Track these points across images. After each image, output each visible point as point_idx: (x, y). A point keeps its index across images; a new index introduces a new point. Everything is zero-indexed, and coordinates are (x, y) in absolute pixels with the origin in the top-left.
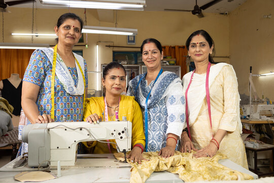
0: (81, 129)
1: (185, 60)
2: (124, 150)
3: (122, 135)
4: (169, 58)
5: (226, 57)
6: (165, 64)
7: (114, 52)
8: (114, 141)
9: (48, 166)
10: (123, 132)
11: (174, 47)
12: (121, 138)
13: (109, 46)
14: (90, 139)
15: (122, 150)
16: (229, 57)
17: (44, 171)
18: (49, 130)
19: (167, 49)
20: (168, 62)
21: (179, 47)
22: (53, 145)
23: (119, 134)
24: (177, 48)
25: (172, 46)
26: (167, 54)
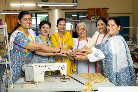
0: (46, 67)
1: (106, 16)
2: (64, 74)
3: (63, 68)
4: (96, 16)
5: (130, 13)
6: (94, 19)
7: (66, 13)
8: (59, 71)
9: (33, 81)
10: (63, 67)
11: (100, 9)
12: (62, 69)
13: (63, 10)
14: (49, 70)
15: (63, 75)
16: (132, 13)
17: (32, 83)
18: (33, 67)
19: (96, 10)
20: (96, 18)
21: (103, 9)
22: (35, 73)
23: (62, 68)
24: (101, 9)
25: (98, 8)
26: (96, 13)
